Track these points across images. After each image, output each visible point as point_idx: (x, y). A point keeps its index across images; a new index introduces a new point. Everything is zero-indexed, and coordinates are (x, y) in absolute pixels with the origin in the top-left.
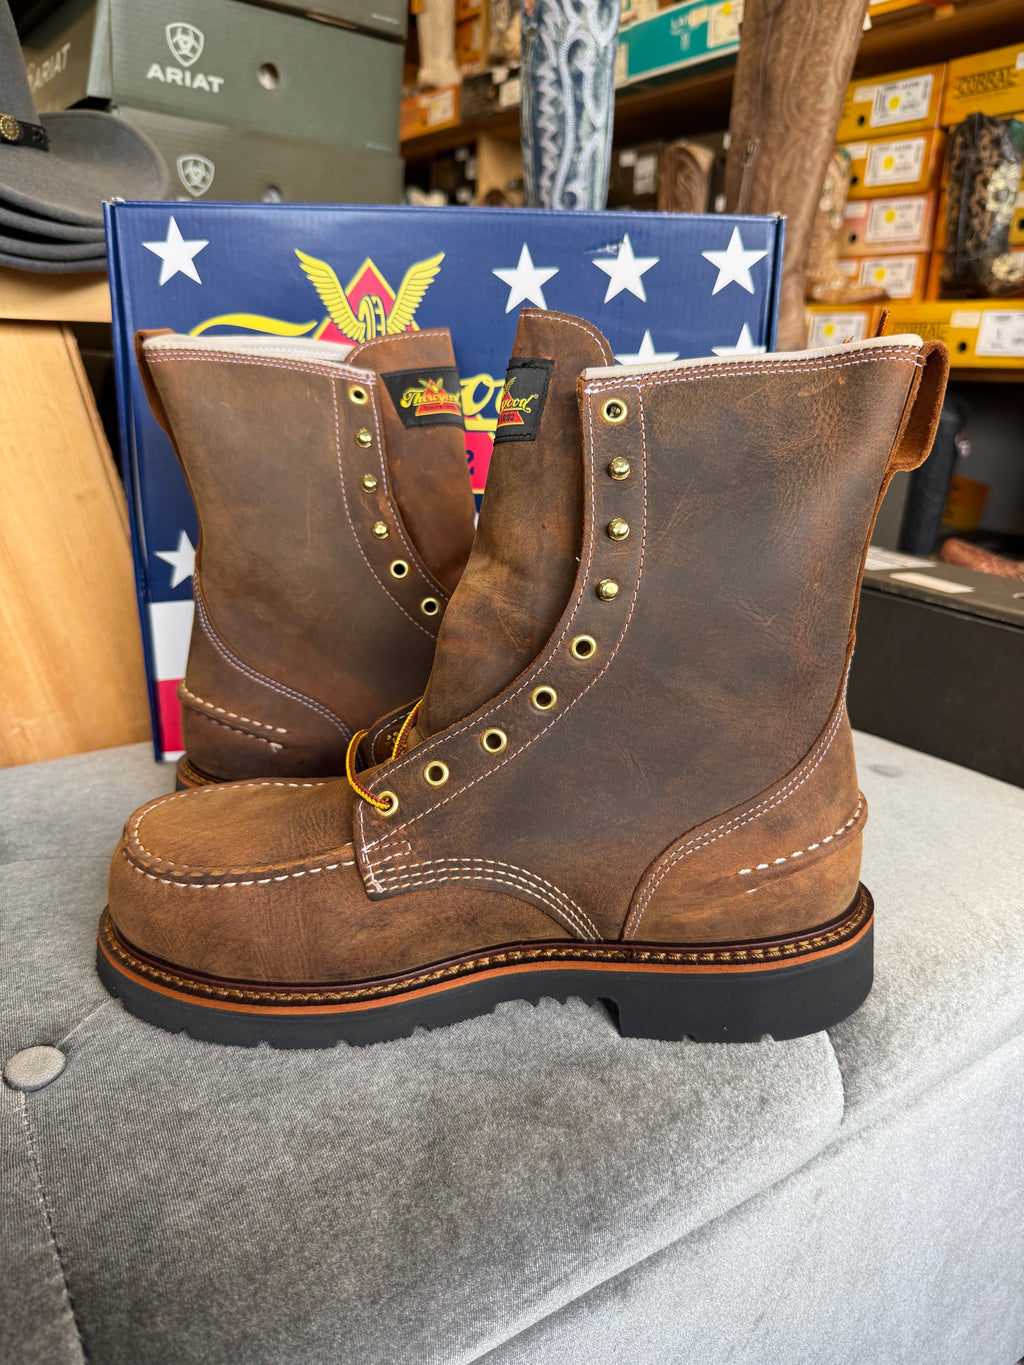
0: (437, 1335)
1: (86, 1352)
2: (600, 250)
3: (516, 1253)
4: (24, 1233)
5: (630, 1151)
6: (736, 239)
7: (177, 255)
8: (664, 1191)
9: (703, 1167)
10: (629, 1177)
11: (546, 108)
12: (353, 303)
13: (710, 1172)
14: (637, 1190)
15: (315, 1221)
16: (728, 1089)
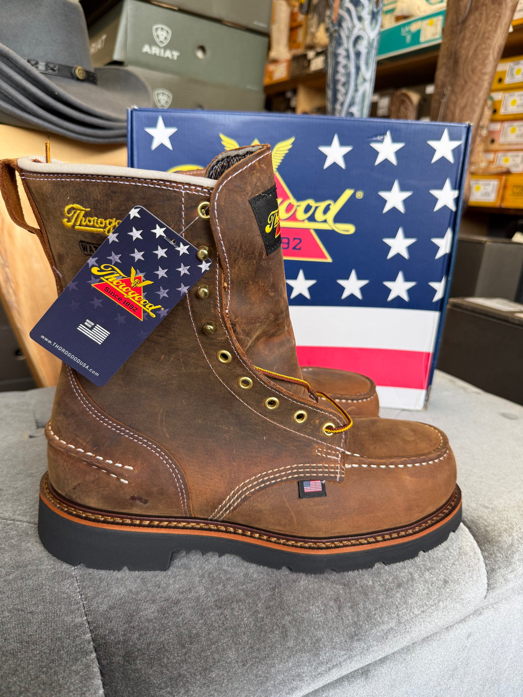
0: (274, 686)
1: (102, 674)
2: (374, 139)
3: (316, 648)
4: (72, 612)
5: (376, 601)
6: (446, 135)
7: (161, 135)
8: (393, 624)
9: (413, 613)
10: (375, 614)
11: (341, 69)
13: (416, 616)
14: (378, 622)
15: (215, 621)
16: (427, 573)
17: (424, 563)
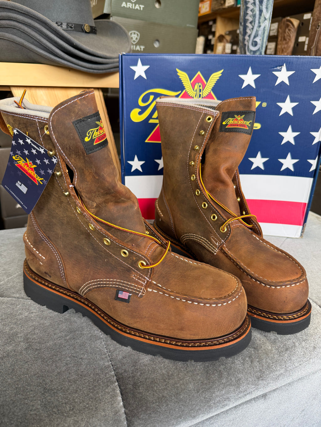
0: (214, 403)
1: (122, 394)
2: (275, 68)
3: (238, 383)
4: (103, 359)
5: (273, 358)
7: (140, 70)
8: (282, 371)
9: (294, 365)
10: (272, 366)
11: (249, 12)
12: (193, 85)
13: (296, 367)
14: (274, 370)
15: (182, 367)
16: (304, 343)
17: (302, 337)
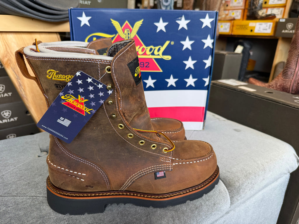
2: (177, 19)
5: (188, 216)
6: (207, 16)
7: (84, 20)
9: (202, 218)
10: (188, 221)
12: (123, 30)
16: (207, 202)
17: (206, 198)
